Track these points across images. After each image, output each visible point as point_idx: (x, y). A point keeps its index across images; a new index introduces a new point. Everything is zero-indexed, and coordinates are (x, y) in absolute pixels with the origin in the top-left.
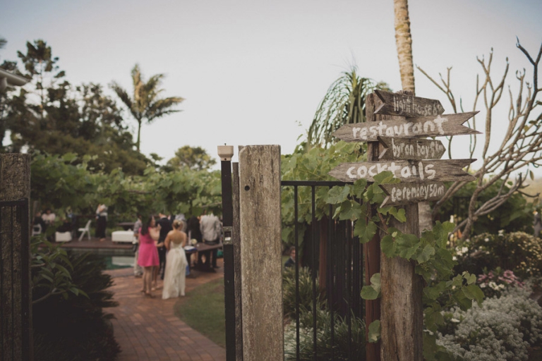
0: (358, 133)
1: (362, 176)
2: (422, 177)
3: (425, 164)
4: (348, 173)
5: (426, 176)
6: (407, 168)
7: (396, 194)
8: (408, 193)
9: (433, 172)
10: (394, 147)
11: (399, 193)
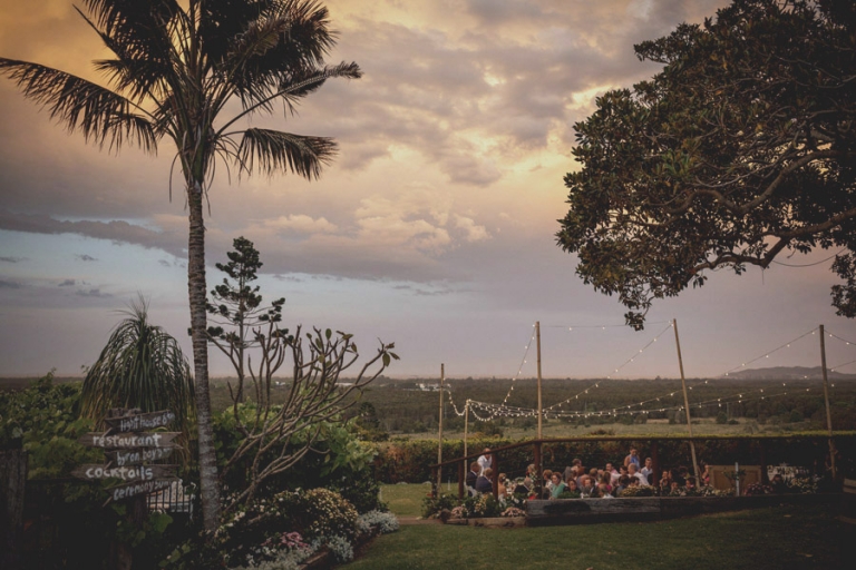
0: (98, 441)
1: (98, 476)
2: (143, 478)
3: (145, 468)
4: (88, 473)
5: (146, 476)
6: (132, 471)
7: (119, 494)
8: (131, 491)
9: (150, 474)
10: (119, 458)
11: (122, 492)
